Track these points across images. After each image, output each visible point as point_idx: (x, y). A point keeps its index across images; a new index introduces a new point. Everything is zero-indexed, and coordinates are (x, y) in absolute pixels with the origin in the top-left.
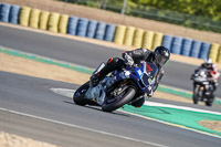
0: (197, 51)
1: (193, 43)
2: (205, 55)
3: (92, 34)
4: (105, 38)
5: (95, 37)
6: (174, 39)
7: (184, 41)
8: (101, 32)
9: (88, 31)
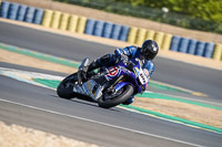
0: (117, 33)
1: (114, 26)
2: (124, 37)
3: (21, 17)
4: (34, 21)
5: (25, 20)
6: (96, 23)
7: (105, 25)
8: (30, 16)
9: (18, 15)
